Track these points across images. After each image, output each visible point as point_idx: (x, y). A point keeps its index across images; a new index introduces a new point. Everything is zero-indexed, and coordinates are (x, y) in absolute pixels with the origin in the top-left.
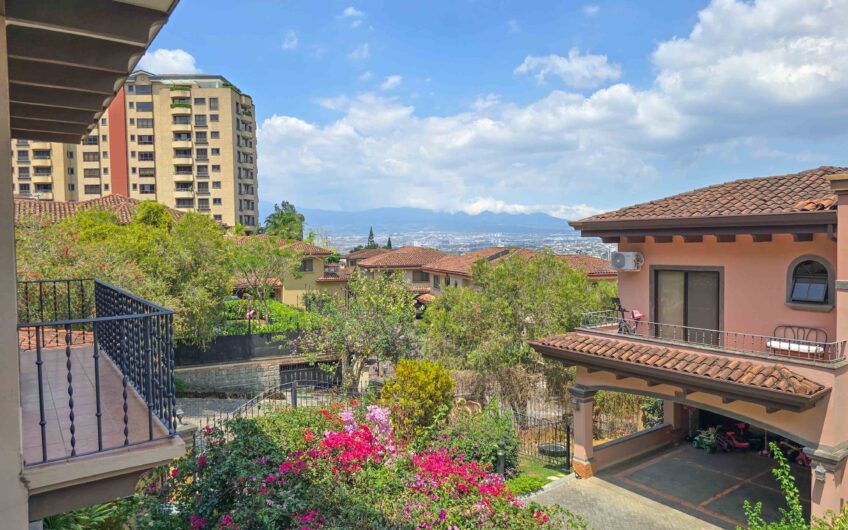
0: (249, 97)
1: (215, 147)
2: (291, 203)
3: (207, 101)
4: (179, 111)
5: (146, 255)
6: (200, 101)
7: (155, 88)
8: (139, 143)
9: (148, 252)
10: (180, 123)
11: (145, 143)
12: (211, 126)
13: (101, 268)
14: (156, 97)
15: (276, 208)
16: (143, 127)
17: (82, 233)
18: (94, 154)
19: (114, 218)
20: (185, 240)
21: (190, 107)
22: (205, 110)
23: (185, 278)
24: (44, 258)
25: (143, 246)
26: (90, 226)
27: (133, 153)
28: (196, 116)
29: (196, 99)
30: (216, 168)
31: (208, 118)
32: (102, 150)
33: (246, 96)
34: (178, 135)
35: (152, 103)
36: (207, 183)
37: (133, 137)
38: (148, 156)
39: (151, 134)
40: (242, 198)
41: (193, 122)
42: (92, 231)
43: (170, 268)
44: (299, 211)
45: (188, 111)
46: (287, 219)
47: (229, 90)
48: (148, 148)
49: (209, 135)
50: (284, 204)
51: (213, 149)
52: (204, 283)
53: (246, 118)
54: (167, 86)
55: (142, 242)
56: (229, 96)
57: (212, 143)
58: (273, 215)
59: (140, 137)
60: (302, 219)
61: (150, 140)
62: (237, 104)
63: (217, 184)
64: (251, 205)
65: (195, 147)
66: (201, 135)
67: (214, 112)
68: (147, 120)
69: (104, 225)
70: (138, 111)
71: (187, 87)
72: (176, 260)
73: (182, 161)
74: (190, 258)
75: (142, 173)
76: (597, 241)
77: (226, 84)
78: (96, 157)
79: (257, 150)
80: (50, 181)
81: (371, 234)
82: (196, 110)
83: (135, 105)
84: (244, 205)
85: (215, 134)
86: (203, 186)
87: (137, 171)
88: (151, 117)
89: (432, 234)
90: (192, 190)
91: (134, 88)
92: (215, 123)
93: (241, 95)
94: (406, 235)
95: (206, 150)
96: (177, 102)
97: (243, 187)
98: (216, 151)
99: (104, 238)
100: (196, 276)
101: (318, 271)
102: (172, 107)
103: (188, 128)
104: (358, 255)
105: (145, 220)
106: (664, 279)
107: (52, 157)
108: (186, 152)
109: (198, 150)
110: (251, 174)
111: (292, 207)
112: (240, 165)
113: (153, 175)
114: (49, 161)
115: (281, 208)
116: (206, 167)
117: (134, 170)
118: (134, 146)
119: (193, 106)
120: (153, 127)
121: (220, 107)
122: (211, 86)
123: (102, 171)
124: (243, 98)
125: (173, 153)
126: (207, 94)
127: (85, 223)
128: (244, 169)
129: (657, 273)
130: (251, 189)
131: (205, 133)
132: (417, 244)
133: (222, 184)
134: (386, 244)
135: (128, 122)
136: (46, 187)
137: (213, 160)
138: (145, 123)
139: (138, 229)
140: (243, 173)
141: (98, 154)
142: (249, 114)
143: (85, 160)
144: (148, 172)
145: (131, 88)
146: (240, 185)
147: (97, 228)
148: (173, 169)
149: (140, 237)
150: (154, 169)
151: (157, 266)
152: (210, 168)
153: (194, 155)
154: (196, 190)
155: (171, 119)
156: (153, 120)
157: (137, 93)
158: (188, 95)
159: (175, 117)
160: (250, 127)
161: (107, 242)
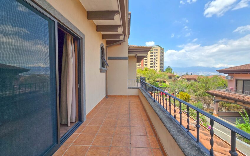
0: (163, 48)
2: (170, 66)
6: (155, 50)
10: (151, 54)
12: (156, 54)
15: (167, 67)
19: (141, 70)
22: (156, 51)
30: (157, 61)
34: (151, 56)
36: (155, 63)
41: (153, 54)
44: (171, 68)
46: (169, 69)
50: (168, 67)
53: (163, 52)
56: (160, 48)
58: (166, 69)
61: (147, 59)
62: (161, 50)
63: (157, 64)
64: (162, 67)
66: (155, 56)
71: (153, 48)
76: (223, 74)
77: (159, 46)
79: (164, 57)
81: (187, 72)
82: (154, 51)
84: (161, 67)
87: (145, 62)
89: (205, 72)
90: (153, 65)
94: (197, 72)
95: (155, 58)
98: (157, 58)
100: (151, 78)
101: (173, 79)
104: (183, 76)
105: (145, 70)
106: (238, 82)
108: (152, 59)
116: (155, 61)
121: (158, 51)
122: (157, 47)
126: (156, 49)
129: (237, 80)
130: (163, 64)
132: (200, 74)
134: (190, 74)
140: (161, 61)
142: (163, 51)
148: (150, 62)
160: (163, 53)
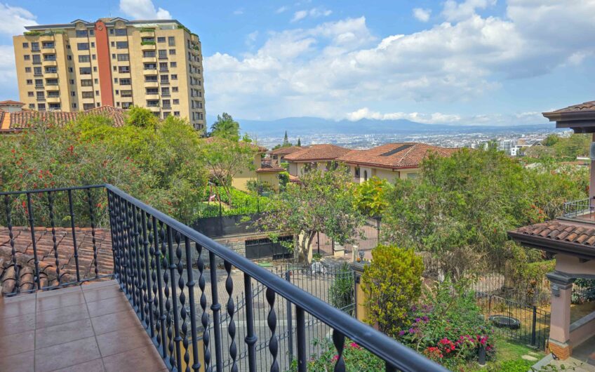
0: (197, 36)
1: (173, 74)
2: (229, 114)
3: (167, 39)
4: (147, 47)
5: (138, 153)
6: (162, 39)
7: (129, 30)
8: (120, 72)
9: (140, 150)
10: (148, 57)
11: (124, 72)
12: (170, 58)
13: (103, 165)
14: (130, 38)
15: (219, 118)
16: (122, 60)
17: (83, 134)
18: (89, 80)
19: (109, 122)
20: (169, 139)
21: (155, 44)
22: (166, 46)
23: (171, 172)
24: (51, 156)
25: (136, 145)
26: (90, 128)
27: (116, 79)
28: (159, 51)
29: (158, 38)
30: (175, 89)
31: (168, 52)
32: (94, 78)
33: (195, 35)
34: (147, 66)
35: (127, 42)
36: (169, 101)
37: (115, 68)
38: (126, 82)
39: (128, 65)
40: (194, 111)
41: (157, 56)
42: (92, 132)
43: (159, 163)
44: (235, 120)
45: (154, 47)
46: (227, 125)
47: (182, 30)
48: (126, 76)
49: (169, 65)
50: (225, 115)
51: (172, 75)
52: (186, 175)
53: (195, 52)
54: (137, 29)
55: (134, 142)
56: (183, 35)
57: (172, 71)
58: (217, 123)
59: (120, 68)
60: (238, 125)
61: (128, 69)
62: (188, 41)
63: (176, 101)
64: (201, 116)
65: (160, 74)
66: (164, 65)
67: (172, 48)
68: (124, 55)
69: (101, 127)
70: (117, 48)
71: (153, 29)
72: (163, 156)
73: (151, 84)
74: (174, 155)
75: (123, 94)
77: (180, 27)
78: (90, 83)
79: (204, 76)
80: (59, 101)
81: (286, 136)
82: (160, 46)
83: (115, 44)
84: (196, 116)
85: (173, 64)
86: (166, 103)
87: (120, 92)
88: (127, 53)
89: (324, 135)
90: (159, 106)
91: (114, 31)
92: (173, 56)
93: (191, 34)
95: (167, 76)
96: (145, 41)
97: (194, 103)
99: (102, 139)
100: (179, 170)
102: (142, 44)
103: (154, 60)
104: (279, 152)
105: (135, 123)
107: (59, 84)
108: (153, 78)
109: (162, 76)
110: (200, 93)
111: (230, 117)
112: (192, 87)
113: (130, 96)
114: (57, 87)
115: (222, 118)
116: (168, 88)
117: (117, 92)
118: (116, 74)
119: (157, 43)
120: (129, 60)
121: (176, 44)
122: (169, 28)
123: (95, 93)
124: (193, 36)
125: (144, 78)
126: (166, 34)
127: (86, 126)
128: (195, 90)
130: (200, 104)
131: (166, 63)
133: (180, 101)
134: (297, 143)
135: (111, 56)
136: (57, 105)
137: (173, 83)
138: (123, 57)
139: (131, 130)
140: (195, 93)
141: (91, 80)
142: (197, 49)
143: (82, 86)
144: (127, 94)
145: (112, 31)
146: (192, 101)
147: (96, 129)
148: (145, 91)
149: (132, 137)
150: (131, 91)
151: (148, 162)
152: (171, 89)
153: (159, 80)
154: (161, 106)
155: (142, 54)
156: (128, 55)
157: (117, 35)
158: (153, 35)
159: (144, 52)
160: (199, 59)
161: (105, 141)
